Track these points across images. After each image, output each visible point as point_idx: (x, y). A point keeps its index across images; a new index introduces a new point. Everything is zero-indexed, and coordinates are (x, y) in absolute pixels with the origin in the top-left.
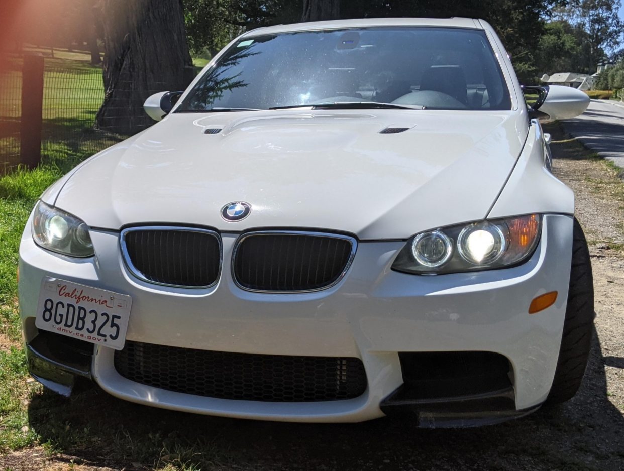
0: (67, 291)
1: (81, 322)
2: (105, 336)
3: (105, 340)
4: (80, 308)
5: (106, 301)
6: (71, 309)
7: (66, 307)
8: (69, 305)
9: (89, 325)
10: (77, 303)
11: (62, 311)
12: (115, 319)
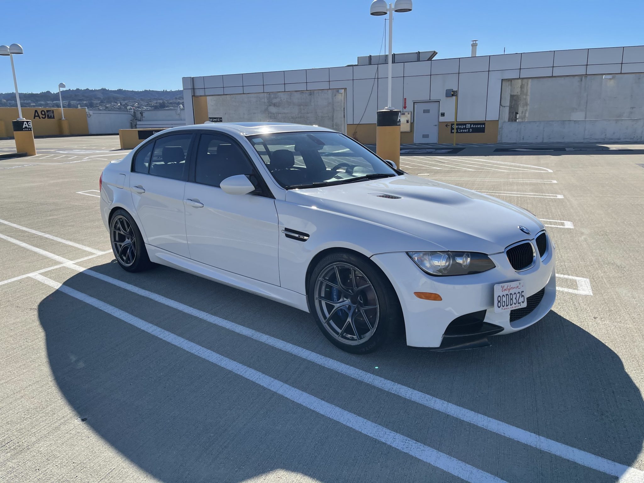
0: (505, 288)
1: (512, 301)
2: (520, 303)
3: (520, 305)
4: (511, 294)
5: (518, 286)
6: (507, 296)
7: (505, 296)
8: (507, 295)
9: (514, 301)
10: (509, 292)
11: (504, 299)
12: (523, 293)
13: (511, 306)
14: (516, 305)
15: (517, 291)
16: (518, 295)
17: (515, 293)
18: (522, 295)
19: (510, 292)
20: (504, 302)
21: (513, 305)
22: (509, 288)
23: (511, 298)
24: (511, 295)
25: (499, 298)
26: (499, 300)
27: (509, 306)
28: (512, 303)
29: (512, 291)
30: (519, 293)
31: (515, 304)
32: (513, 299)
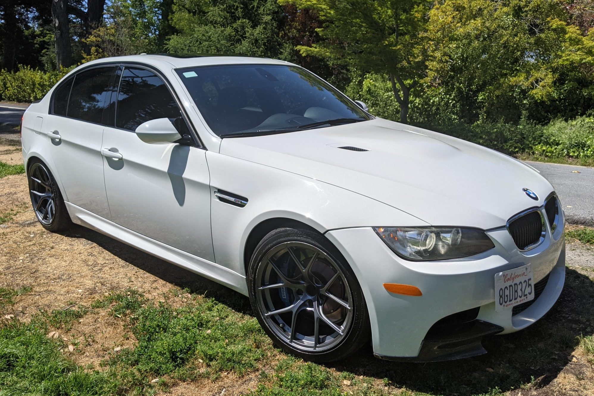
0: (508, 278)
1: (516, 293)
2: (526, 295)
3: (527, 298)
6: (511, 287)
8: (510, 286)
9: (520, 293)
12: (530, 281)
13: (516, 301)
14: (521, 299)
15: (522, 279)
16: (524, 285)
17: (521, 283)
18: (529, 283)
19: (514, 282)
20: (507, 296)
21: (519, 299)
22: (513, 276)
23: (516, 290)
24: (516, 286)
25: (501, 291)
26: (501, 294)
27: (513, 301)
28: (516, 297)
29: (517, 281)
30: (525, 281)
31: (520, 297)
32: (518, 291)
